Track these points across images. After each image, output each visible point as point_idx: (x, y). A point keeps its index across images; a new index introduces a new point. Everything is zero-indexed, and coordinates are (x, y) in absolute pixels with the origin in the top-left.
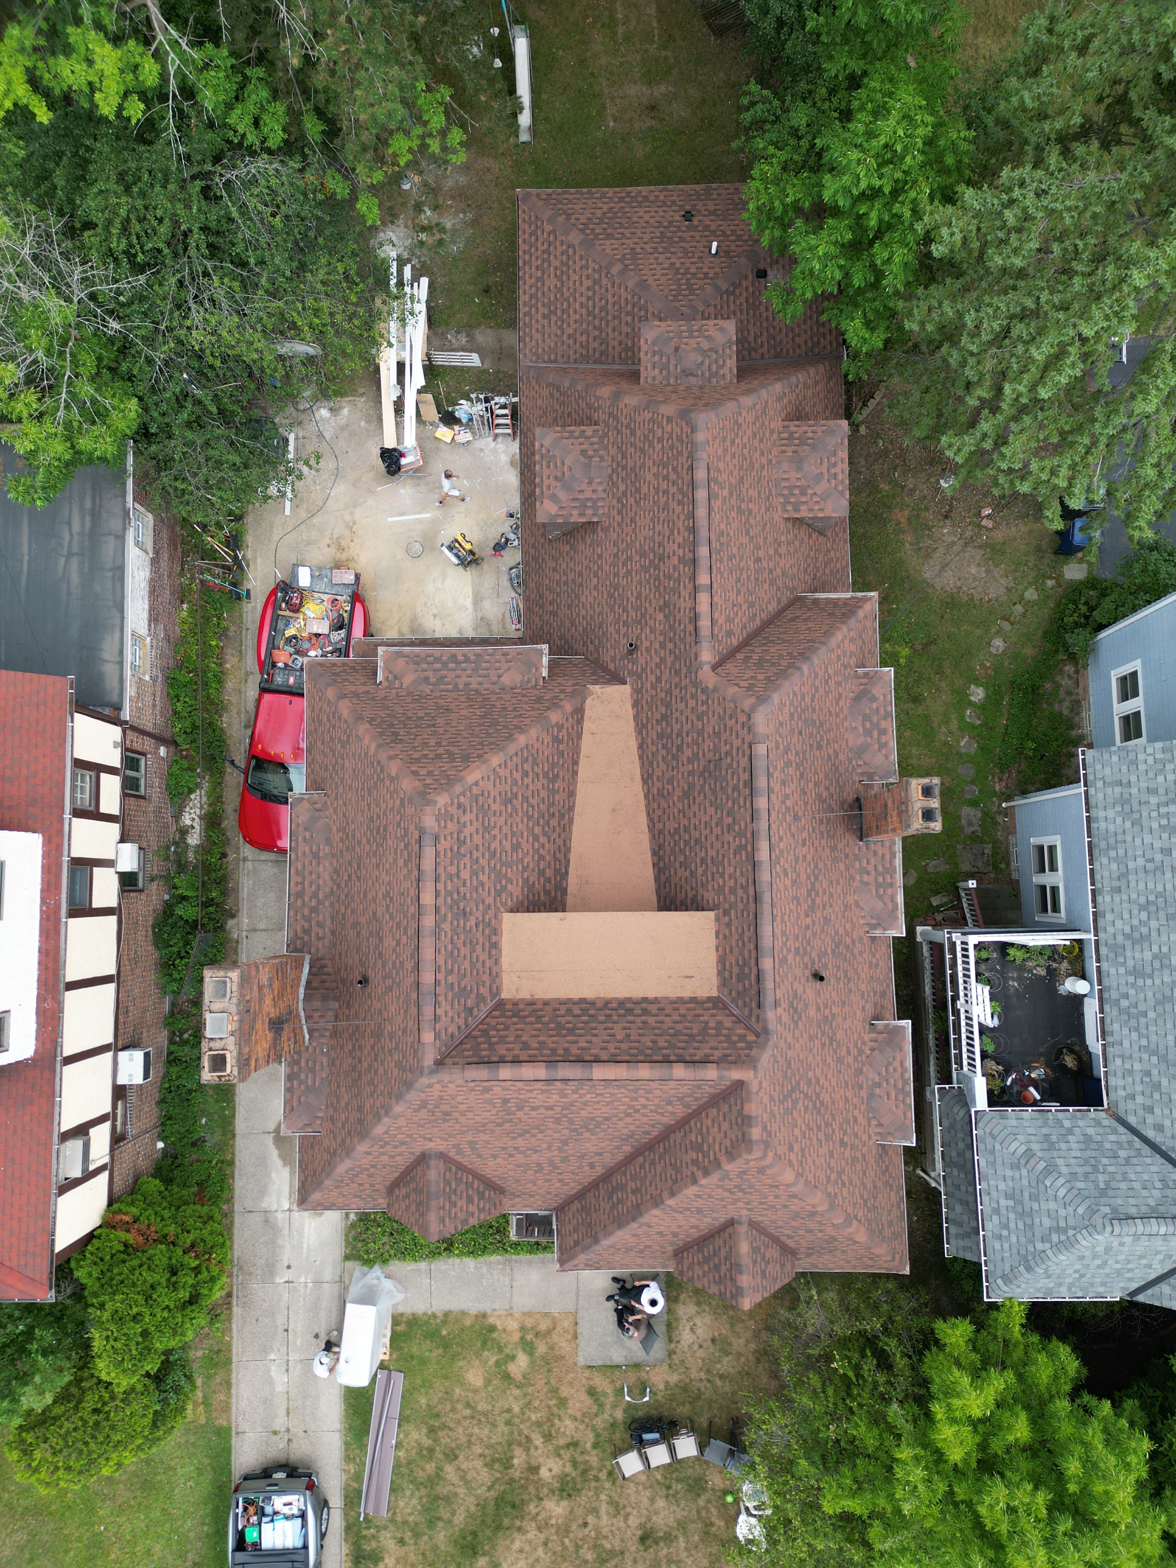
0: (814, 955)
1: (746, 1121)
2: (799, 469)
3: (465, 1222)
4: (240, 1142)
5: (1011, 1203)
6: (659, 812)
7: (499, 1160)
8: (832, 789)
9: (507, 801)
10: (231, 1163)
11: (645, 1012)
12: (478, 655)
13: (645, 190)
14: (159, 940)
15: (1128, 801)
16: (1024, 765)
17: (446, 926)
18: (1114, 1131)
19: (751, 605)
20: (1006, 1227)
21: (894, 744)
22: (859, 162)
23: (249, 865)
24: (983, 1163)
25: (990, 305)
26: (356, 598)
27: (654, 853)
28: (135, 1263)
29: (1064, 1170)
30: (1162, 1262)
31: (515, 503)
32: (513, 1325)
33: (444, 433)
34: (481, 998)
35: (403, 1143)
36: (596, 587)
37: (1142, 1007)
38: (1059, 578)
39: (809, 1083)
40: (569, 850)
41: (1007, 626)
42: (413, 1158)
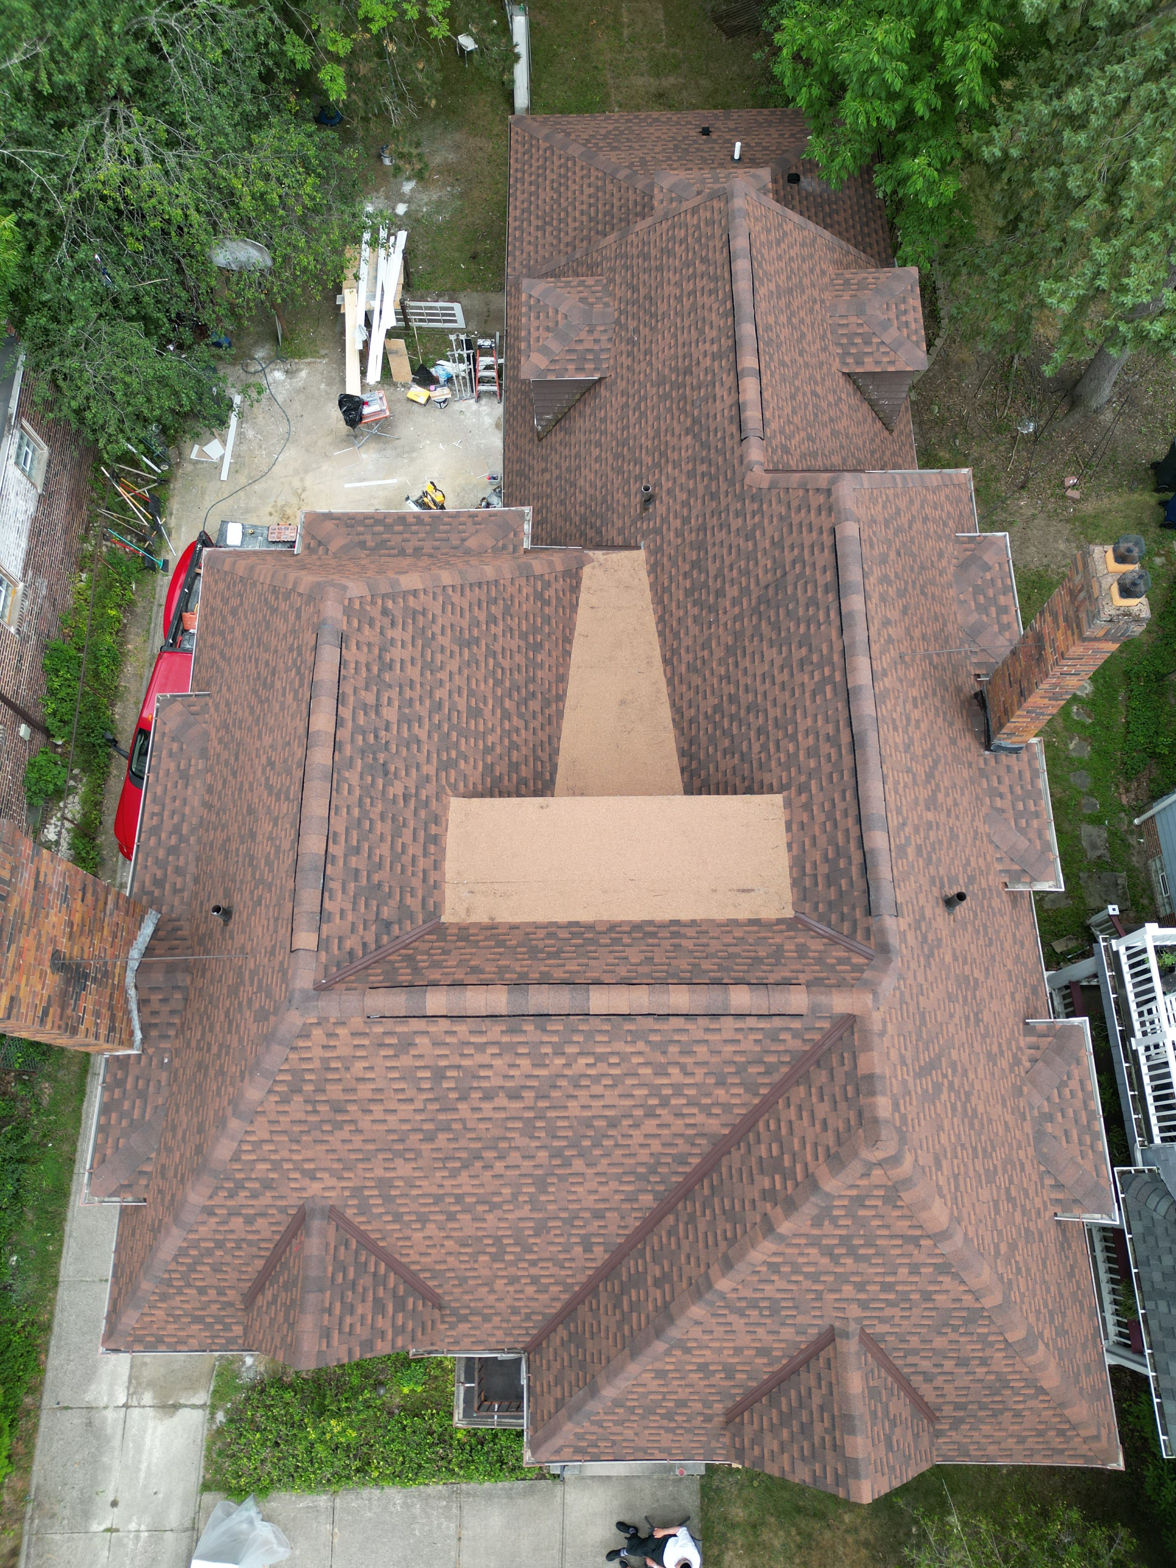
0: (942, 872)
1: (862, 1087)
2: (860, 315)
3: (368, 1344)
4: (63, 1295)
6: (690, 695)
7: (431, 1229)
9: (464, 643)
10: (46, 1328)
11: (677, 935)
27: (682, 753)
33: (417, 393)
34: (406, 911)
36: (598, 459)
38: (1168, 555)
39: (953, 1066)
40: (556, 751)
42: (286, 1220)
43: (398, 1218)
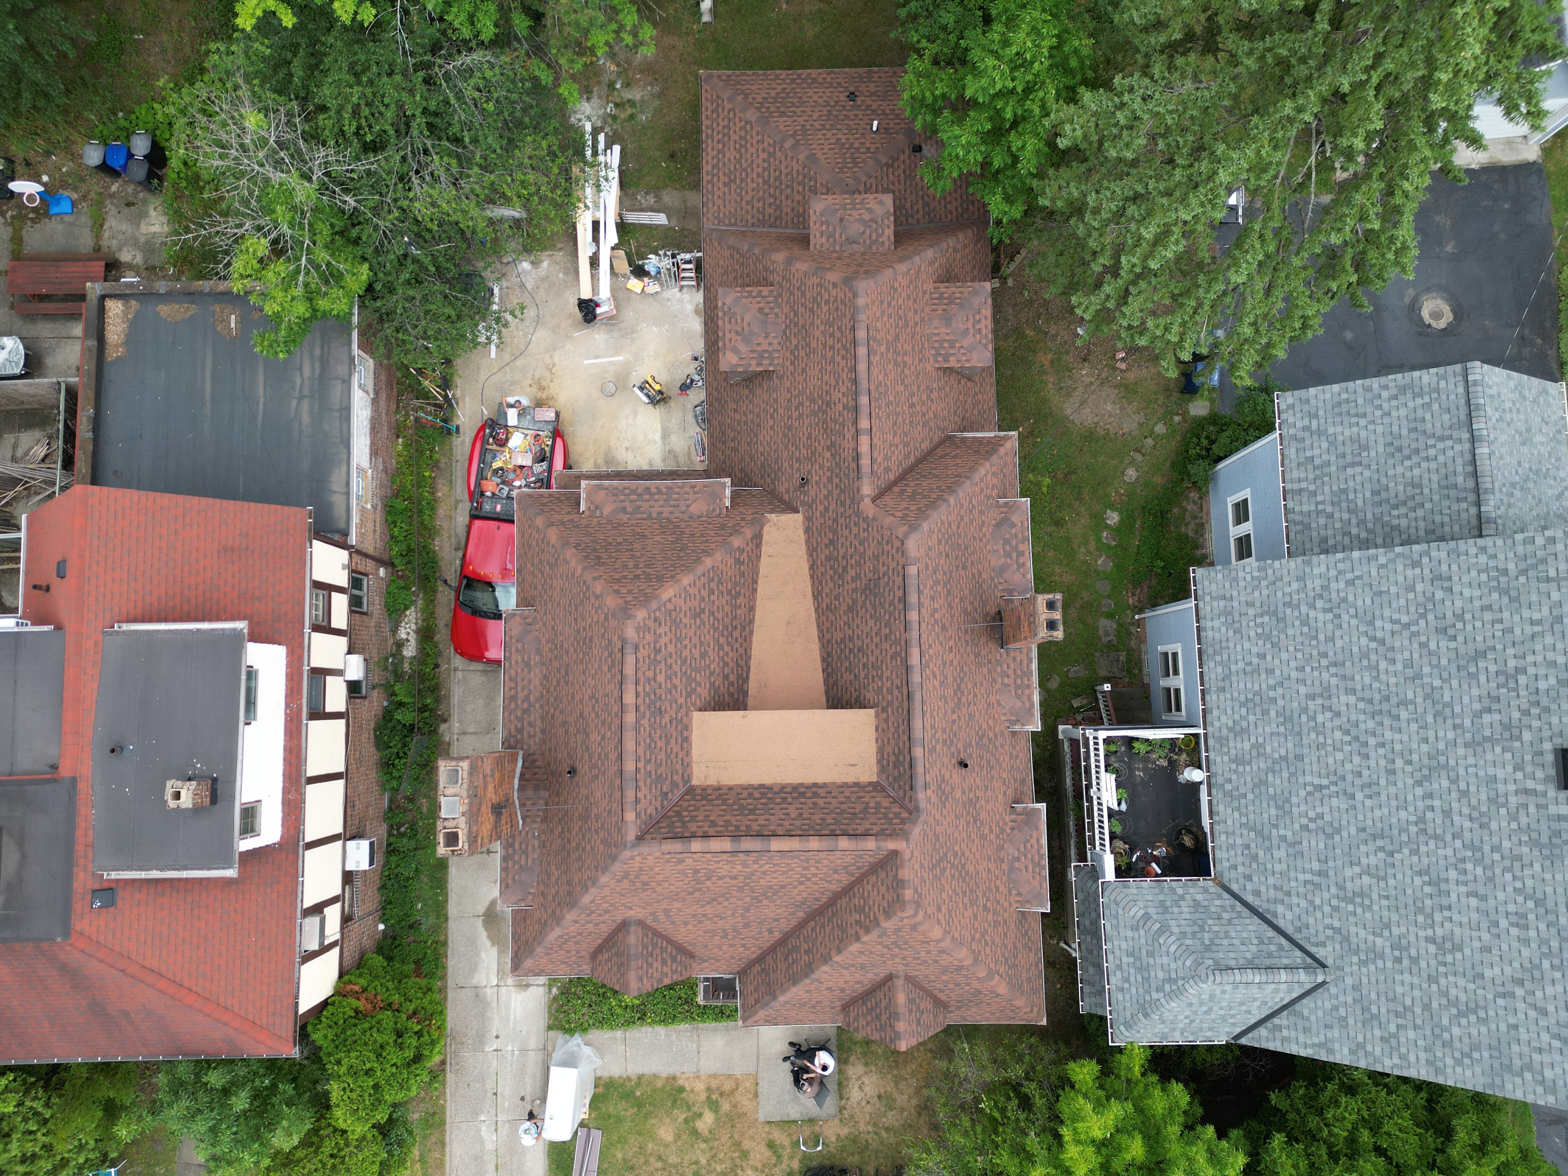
0: (960, 746)
1: (899, 884)
2: (948, 325)
3: (660, 980)
4: (452, 925)
5: (1131, 960)
6: (828, 624)
7: (690, 927)
8: (976, 604)
9: (696, 615)
10: (445, 944)
11: (815, 795)
12: (669, 488)
13: (814, 72)
14: (380, 743)
15: (1231, 613)
16: (1154, 581)
17: (645, 722)
18: (1220, 897)
19: (906, 445)
20: (1127, 980)
21: (1030, 564)
22: (994, 68)
23: (460, 674)
24: (1108, 927)
25: (1107, 188)
26: (557, 434)
27: (823, 660)
28: (366, 1025)
29: (1176, 930)
30: (1259, 1008)
31: (699, 347)
32: (700, 1086)
33: (635, 284)
34: (674, 785)
35: (606, 911)
36: (772, 428)
37: (1242, 790)
38: (1185, 414)
39: (955, 854)
40: (750, 658)
41: (1139, 457)
42: (615, 925)
43: (673, 923)
